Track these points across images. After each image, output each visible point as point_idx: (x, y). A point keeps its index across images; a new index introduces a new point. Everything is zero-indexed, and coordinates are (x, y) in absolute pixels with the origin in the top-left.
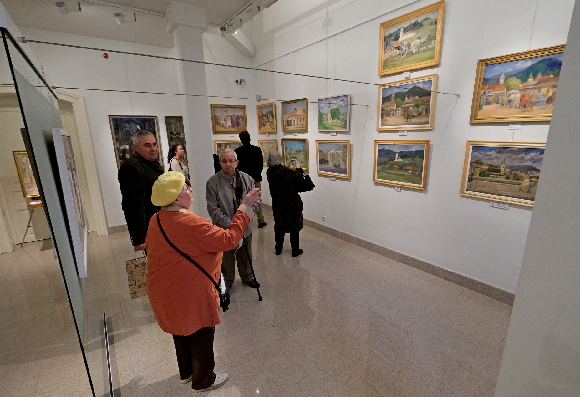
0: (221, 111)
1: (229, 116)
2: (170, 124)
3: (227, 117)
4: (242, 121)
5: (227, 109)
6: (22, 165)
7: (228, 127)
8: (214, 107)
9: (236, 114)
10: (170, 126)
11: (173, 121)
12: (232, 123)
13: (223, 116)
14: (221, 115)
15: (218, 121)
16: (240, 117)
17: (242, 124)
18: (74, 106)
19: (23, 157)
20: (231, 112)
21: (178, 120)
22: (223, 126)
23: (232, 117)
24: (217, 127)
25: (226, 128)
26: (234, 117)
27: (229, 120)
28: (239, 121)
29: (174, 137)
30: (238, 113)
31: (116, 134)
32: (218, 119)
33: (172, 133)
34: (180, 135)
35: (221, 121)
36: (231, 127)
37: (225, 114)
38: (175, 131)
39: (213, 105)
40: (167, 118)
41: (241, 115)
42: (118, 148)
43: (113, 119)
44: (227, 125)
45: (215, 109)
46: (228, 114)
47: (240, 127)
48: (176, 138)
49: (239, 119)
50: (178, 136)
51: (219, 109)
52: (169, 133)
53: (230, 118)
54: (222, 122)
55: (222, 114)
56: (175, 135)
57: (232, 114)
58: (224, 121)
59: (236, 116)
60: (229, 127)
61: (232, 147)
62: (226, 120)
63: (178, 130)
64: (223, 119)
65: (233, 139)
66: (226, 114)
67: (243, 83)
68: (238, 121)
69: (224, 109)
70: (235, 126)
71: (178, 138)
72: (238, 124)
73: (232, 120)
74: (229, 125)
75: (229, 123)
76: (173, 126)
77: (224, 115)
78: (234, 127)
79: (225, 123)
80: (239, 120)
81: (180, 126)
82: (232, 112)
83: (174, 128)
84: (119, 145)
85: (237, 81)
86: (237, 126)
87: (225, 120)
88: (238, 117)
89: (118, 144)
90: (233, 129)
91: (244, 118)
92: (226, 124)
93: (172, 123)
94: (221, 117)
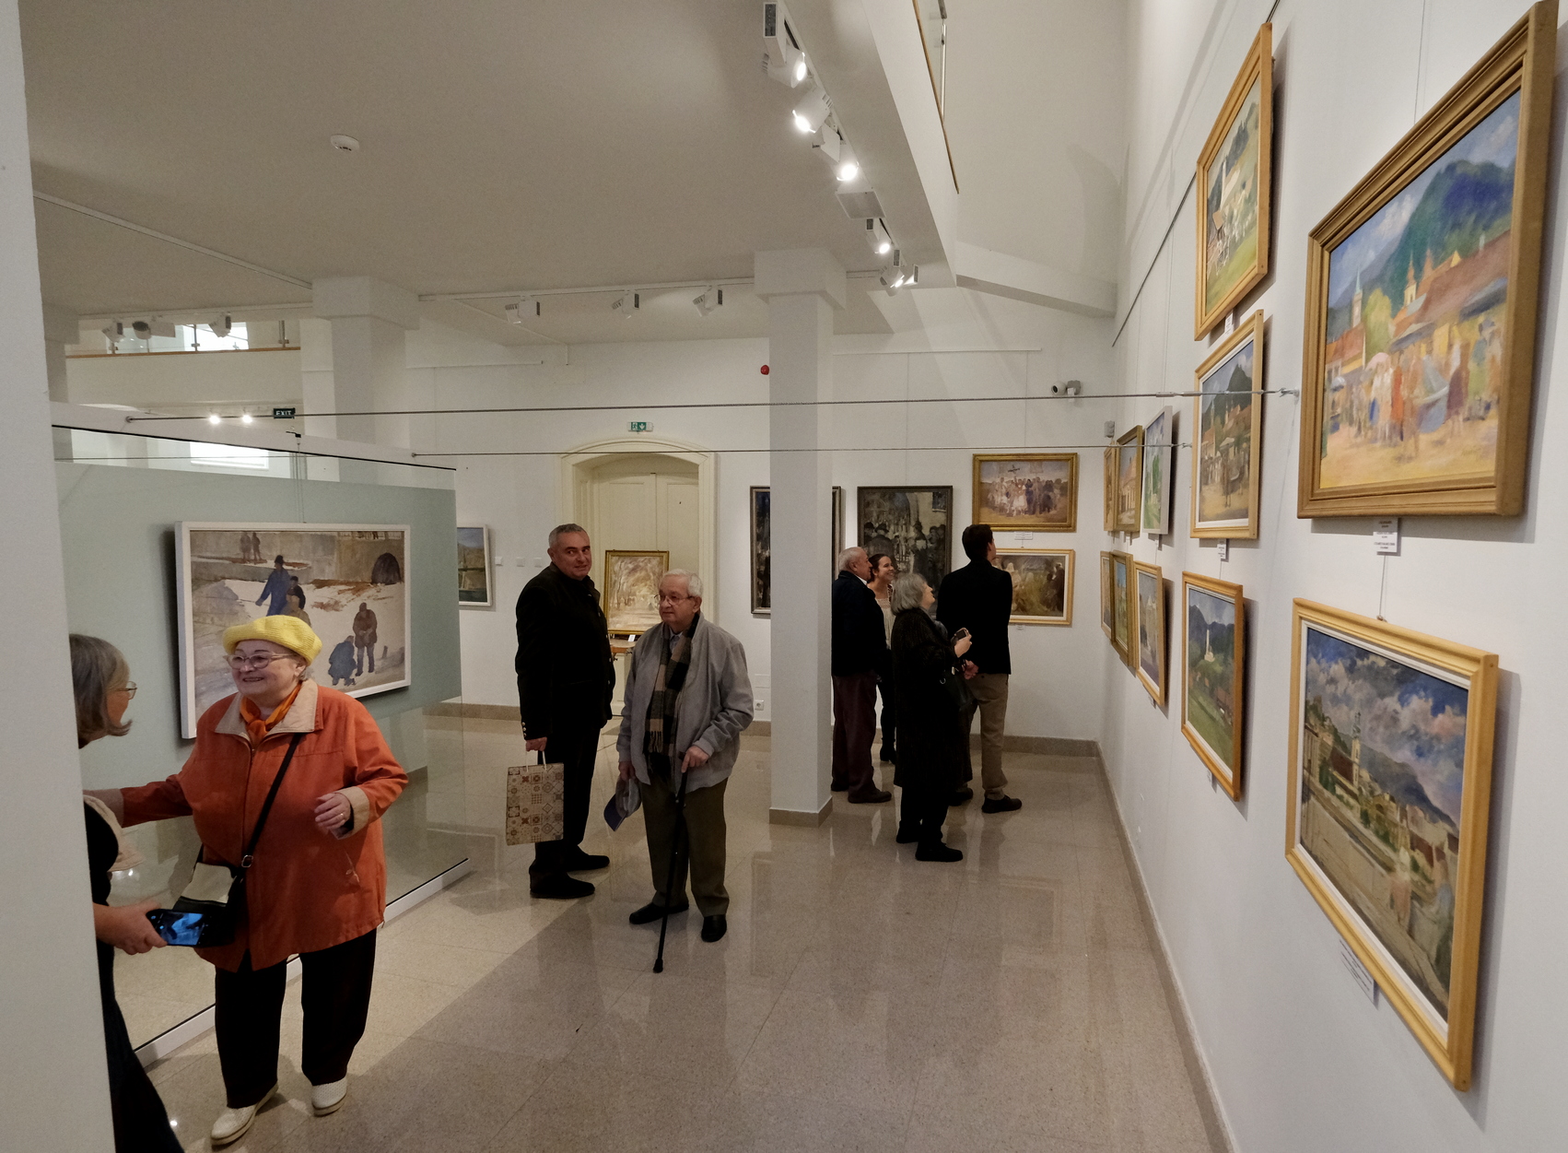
0: (1001, 471)
1: (1022, 484)
2: (868, 504)
3: (1017, 485)
4: (1062, 495)
5: (1018, 465)
6: (613, 576)
7: (1015, 513)
8: (981, 461)
9: (1044, 478)
10: (867, 510)
11: (876, 497)
12: (1029, 501)
13: (1004, 483)
14: (998, 480)
15: (989, 496)
16: (1056, 485)
17: (1059, 506)
18: (700, 469)
19: (617, 562)
20: (1027, 473)
21: (887, 496)
22: (1001, 509)
23: (1029, 485)
24: (985, 511)
25: (1010, 515)
26: (1035, 485)
27: (1022, 494)
28: (1052, 497)
29: (874, 534)
30: (1049, 474)
31: (758, 526)
32: (988, 491)
33: (869, 526)
34: (887, 531)
35: (996, 497)
36: (1026, 512)
37: (1010, 477)
38: (877, 522)
39: (979, 455)
40: (861, 490)
41: (1058, 481)
42: (759, 555)
43: (757, 493)
44: (1013, 508)
45: (985, 466)
46: (1018, 478)
47: (1053, 512)
48: (876, 537)
49: (1052, 491)
50: (882, 532)
51: (995, 466)
52: (862, 526)
53: (1024, 487)
54: (1001, 499)
55: (1002, 479)
56: (876, 531)
57: (1032, 477)
58: (1005, 499)
59: (1044, 484)
60: (1019, 512)
61: (1023, 567)
62: (1012, 493)
63: (883, 519)
64: (1004, 491)
65: (1028, 545)
66: (1013, 479)
67: (1071, 391)
68: (1049, 497)
69: (1009, 466)
70: (1038, 509)
71: (883, 537)
72: (1046, 505)
73: (1029, 493)
74: (1020, 509)
75: (1020, 502)
76: (874, 510)
77: (1006, 479)
78: (1034, 513)
79: (1009, 502)
80: (1050, 494)
81: (890, 509)
82: (1031, 472)
83: (875, 514)
84: (762, 548)
85: (1055, 389)
86: (1044, 510)
87: (1007, 494)
88: (1049, 486)
89: (759, 547)
90: (1031, 520)
91: (1070, 490)
92: (1011, 506)
93: (873, 501)
94: (997, 487)
